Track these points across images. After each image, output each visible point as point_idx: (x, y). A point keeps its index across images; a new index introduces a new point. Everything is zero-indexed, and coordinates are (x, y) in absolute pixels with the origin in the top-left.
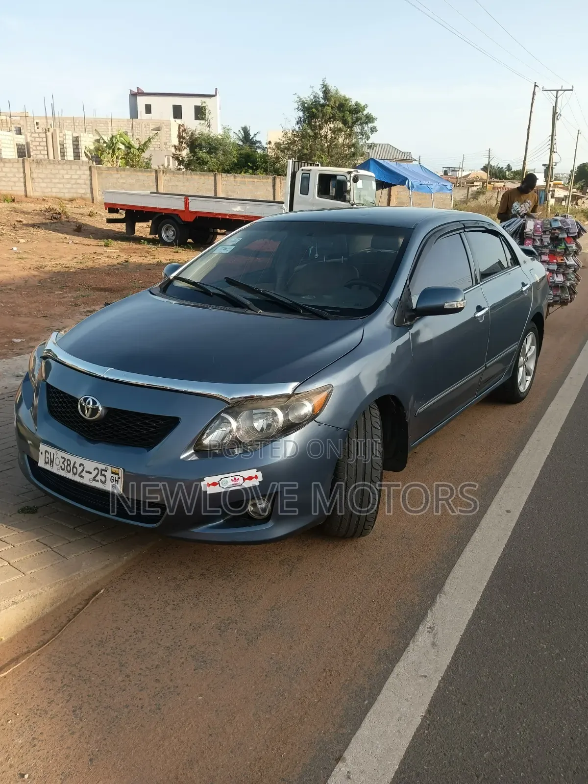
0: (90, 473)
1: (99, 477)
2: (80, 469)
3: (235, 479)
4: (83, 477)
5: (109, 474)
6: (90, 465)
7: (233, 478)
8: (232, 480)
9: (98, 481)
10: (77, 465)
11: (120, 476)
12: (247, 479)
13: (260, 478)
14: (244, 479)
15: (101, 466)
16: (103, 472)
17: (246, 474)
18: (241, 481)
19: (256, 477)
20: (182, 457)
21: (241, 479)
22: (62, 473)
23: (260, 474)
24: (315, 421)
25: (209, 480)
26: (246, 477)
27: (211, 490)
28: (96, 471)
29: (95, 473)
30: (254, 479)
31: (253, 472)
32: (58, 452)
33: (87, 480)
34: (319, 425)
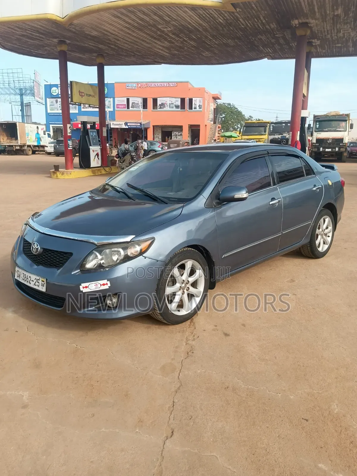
0: (33, 281)
1: (37, 284)
2: (29, 279)
3: (96, 285)
4: (30, 283)
5: (40, 281)
6: (33, 277)
7: (95, 284)
8: (95, 285)
9: (36, 285)
10: (28, 277)
11: (45, 282)
12: (102, 285)
13: (109, 285)
14: (101, 285)
15: (38, 278)
16: (38, 281)
17: (102, 282)
18: (99, 286)
19: (107, 284)
20: (72, 273)
21: (99, 285)
22: (23, 282)
23: (109, 283)
24: (143, 256)
25: (84, 285)
26: (102, 284)
27: (85, 290)
28: (36, 280)
29: (35, 281)
30: (106, 285)
31: (105, 281)
32: (22, 271)
33: (32, 285)
34: (145, 258)
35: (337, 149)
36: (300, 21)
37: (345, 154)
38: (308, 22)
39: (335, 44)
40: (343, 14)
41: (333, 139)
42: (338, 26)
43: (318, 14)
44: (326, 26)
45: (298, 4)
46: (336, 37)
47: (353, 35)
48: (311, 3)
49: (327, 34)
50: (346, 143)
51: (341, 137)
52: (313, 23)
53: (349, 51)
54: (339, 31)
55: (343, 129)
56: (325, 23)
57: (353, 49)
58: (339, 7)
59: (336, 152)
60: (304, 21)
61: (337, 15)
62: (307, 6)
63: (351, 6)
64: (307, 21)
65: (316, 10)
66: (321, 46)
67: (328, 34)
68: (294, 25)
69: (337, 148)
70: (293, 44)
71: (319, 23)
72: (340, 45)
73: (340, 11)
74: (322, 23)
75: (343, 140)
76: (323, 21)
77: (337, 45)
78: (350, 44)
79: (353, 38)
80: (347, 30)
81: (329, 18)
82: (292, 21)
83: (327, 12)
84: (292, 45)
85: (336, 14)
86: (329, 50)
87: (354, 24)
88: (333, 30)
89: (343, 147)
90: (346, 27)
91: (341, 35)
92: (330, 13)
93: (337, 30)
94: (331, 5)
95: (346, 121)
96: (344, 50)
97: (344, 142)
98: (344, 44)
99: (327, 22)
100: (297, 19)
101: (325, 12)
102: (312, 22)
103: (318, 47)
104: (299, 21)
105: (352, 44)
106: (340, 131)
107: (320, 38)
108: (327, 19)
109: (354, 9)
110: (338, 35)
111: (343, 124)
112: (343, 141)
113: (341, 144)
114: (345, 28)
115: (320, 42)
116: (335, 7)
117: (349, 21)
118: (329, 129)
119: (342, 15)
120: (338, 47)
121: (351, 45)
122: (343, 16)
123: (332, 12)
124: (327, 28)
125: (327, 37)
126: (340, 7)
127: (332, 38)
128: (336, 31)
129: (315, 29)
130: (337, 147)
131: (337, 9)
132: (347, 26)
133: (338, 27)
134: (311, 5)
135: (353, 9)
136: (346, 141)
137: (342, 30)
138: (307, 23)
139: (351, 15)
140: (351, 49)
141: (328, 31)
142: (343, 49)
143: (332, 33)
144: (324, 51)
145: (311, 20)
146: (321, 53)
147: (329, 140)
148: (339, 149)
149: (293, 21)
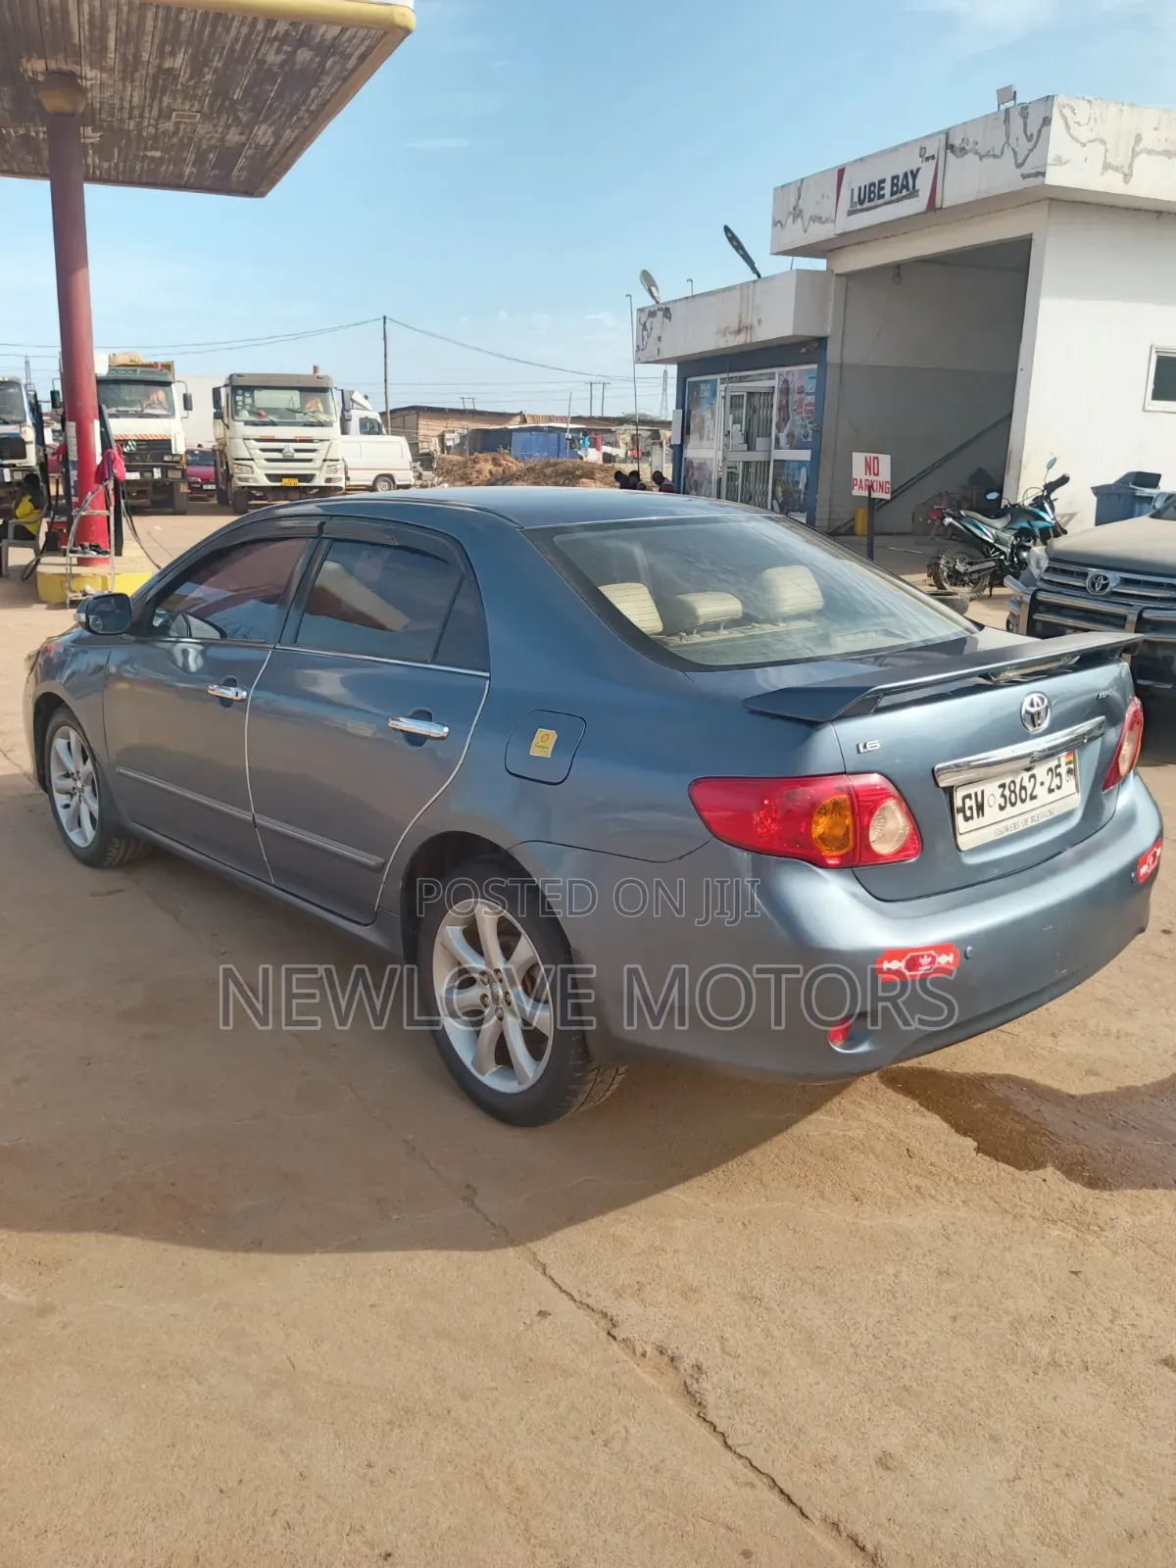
35: (157, 474)
36: (53, 66)
37: (184, 489)
38: (79, 73)
39: (146, 149)
40: (189, 70)
41: (138, 441)
42: (166, 100)
43: (112, 56)
44: (129, 93)
45: (58, 15)
46: (153, 131)
47: (202, 132)
48: (98, 23)
49: (127, 116)
50: (181, 456)
51: (163, 433)
52: (92, 79)
53: (181, 175)
54: (165, 114)
55: (165, 409)
56: (128, 84)
57: (195, 170)
58: (180, 49)
59: (156, 482)
60: (64, 67)
61: (170, 70)
62: (87, 27)
63: (214, 55)
64: (76, 68)
65: (112, 44)
66: (101, 150)
67: (130, 118)
68: (30, 74)
69: (155, 470)
70: (12, 131)
71: (110, 82)
72: (158, 154)
73: (179, 61)
74: (121, 83)
75: (170, 444)
76: (123, 79)
77: (149, 154)
78: (191, 157)
79: (201, 140)
80: (190, 117)
81: (144, 73)
82: (24, 61)
83: (141, 57)
84: (9, 133)
85: (167, 65)
86: (122, 164)
87: (212, 104)
88: (147, 110)
89: (174, 468)
90: (187, 107)
91: (169, 126)
92: (149, 61)
93: (160, 110)
94: (156, 40)
95: (168, 384)
96: (167, 169)
97: (174, 452)
98: (172, 153)
99: (137, 83)
100: (42, 56)
101: (137, 57)
102: (90, 74)
103: (91, 152)
104: (49, 67)
105: (193, 155)
106: (157, 416)
107: (105, 124)
108: (137, 75)
109: (220, 65)
110: (160, 126)
111: (160, 394)
112: (171, 449)
113: (166, 458)
114: (184, 110)
115: (100, 137)
116: (168, 49)
117: (199, 92)
118: (120, 409)
119: (182, 74)
120: (153, 159)
121: (192, 160)
122: (187, 75)
123: (156, 58)
124: (131, 101)
125: (126, 127)
126: (183, 50)
127: (140, 131)
128: (155, 112)
129: (95, 96)
130: (157, 467)
131: (173, 54)
132: (193, 106)
133: (165, 104)
134: (98, 26)
135: (217, 63)
136: (179, 447)
137: (174, 114)
138: (72, 75)
139: (209, 77)
140: (188, 170)
141: (132, 108)
142: (164, 167)
143: (142, 116)
144: (106, 165)
145: (88, 68)
146: (94, 171)
147: (127, 444)
148: (164, 473)
149: (28, 60)
